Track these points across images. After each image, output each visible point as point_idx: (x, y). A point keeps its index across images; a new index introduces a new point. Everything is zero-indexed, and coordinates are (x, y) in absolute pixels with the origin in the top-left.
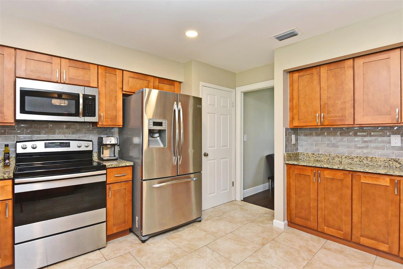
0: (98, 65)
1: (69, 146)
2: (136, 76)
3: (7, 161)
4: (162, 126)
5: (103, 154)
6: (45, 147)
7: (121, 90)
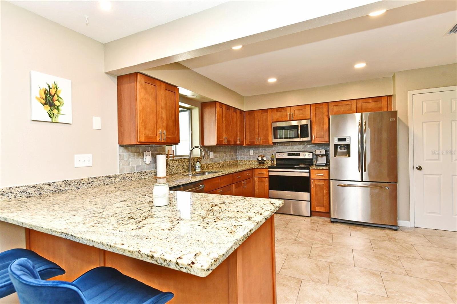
0: (310, 104)
1: (299, 156)
2: (336, 104)
3: (273, 162)
4: (346, 141)
5: (318, 161)
6: (288, 156)
7: (327, 117)
